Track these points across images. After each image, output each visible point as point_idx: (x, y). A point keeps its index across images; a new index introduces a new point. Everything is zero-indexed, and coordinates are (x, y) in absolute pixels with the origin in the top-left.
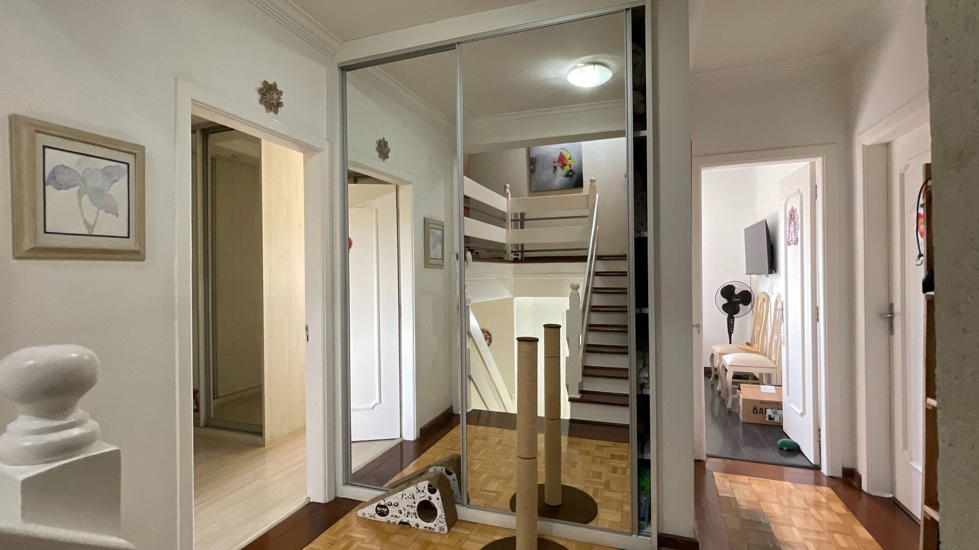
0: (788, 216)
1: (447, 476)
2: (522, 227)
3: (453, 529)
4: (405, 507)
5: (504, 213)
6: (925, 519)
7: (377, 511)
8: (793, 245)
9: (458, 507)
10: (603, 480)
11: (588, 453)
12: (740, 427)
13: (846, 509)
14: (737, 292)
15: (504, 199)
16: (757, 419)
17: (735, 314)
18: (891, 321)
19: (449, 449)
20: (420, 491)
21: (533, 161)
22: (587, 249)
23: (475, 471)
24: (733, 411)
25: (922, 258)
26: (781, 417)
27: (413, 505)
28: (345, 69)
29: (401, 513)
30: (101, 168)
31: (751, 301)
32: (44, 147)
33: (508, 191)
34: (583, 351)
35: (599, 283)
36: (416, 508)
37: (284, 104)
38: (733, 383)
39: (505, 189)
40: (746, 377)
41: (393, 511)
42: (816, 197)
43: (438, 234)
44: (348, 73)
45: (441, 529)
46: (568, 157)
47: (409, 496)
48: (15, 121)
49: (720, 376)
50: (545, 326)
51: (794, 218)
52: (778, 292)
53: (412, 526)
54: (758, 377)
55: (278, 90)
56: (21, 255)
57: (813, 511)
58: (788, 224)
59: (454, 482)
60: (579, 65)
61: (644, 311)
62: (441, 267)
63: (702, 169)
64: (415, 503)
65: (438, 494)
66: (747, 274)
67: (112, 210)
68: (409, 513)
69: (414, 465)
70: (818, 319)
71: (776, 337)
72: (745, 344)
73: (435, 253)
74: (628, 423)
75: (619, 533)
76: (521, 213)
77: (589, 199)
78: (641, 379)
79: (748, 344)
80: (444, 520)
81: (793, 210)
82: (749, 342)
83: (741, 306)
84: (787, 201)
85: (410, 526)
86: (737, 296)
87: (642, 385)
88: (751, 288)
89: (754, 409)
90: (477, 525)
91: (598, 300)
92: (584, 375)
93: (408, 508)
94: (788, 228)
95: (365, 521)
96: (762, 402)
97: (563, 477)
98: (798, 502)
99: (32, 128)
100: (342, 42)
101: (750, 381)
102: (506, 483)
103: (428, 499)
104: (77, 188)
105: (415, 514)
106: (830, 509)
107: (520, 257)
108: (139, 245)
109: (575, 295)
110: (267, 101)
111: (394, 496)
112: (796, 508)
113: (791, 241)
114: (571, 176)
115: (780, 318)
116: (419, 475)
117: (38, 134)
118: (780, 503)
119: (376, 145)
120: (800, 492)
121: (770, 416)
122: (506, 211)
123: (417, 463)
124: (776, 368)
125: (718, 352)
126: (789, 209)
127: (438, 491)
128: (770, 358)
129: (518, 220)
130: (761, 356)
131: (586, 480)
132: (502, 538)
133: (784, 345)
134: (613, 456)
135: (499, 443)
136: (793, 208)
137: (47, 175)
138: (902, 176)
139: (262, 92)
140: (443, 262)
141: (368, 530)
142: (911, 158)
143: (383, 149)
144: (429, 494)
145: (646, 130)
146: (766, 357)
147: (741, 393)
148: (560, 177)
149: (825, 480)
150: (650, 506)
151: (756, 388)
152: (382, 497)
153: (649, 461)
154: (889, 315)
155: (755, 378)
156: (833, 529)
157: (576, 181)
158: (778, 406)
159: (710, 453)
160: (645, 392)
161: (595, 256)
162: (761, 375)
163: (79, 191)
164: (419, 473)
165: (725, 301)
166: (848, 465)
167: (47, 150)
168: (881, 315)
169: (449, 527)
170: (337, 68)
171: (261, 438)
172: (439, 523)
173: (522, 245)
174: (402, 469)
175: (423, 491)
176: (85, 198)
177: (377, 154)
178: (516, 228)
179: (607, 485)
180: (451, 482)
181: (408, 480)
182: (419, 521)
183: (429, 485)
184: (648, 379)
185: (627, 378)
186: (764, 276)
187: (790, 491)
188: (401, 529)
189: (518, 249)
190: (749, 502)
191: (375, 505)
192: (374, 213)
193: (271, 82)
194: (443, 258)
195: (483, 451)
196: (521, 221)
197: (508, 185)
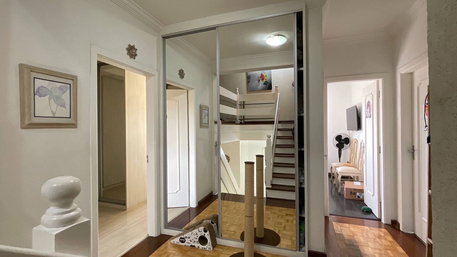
0: (366, 105)
1: (212, 224)
2: (244, 108)
3: (215, 249)
4: (193, 239)
5: (236, 101)
6: (428, 244)
7: (180, 240)
8: (369, 118)
9: (217, 239)
10: (283, 226)
11: (275, 213)
12: (345, 201)
13: (393, 239)
14: (343, 138)
15: (236, 95)
16: (352, 197)
17: (342, 148)
18: (413, 154)
19: (211, 211)
20: (199, 232)
21: (249, 77)
22: (274, 118)
23: (224, 222)
24: (341, 193)
25: (427, 127)
26: (363, 196)
27: (197, 238)
28: (165, 38)
29: (191, 241)
30: (58, 86)
31: (349, 142)
32: (34, 78)
33: (237, 91)
34: (273, 166)
35: (280, 134)
36: (198, 239)
37: (138, 55)
38: (341, 180)
39: (236, 90)
40: (347, 177)
41: (187, 240)
42: (379, 97)
43: (206, 112)
44: (166, 40)
45: (209, 249)
46: (265, 75)
47: (195, 233)
48: (21, 66)
49: (335, 177)
50: (257, 156)
51: (369, 106)
52: (362, 139)
53: (196, 247)
54: (353, 178)
55: (135, 48)
56: (25, 127)
57: (378, 240)
58: (366, 108)
59: (215, 227)
60: (272, 36)
61: (302, 149)
62: (207, 127)
63: (328, 83)
64: (197, 237)
65: (208, 233)
66: (347, 130)
67: (63, 106)
68: (195, 241)
69: (196, 219)
70: (380, 152)
71: (361, 159)
72: (346, 162)
73: (205, 121)
74: (295, 199)
75: (290, 250)
76: (243, 102)
77: (275, 95)
78: (300, 180)
79: (348, 162)
80: (211, 245)
81: (369, 102)
82: (349, 162)
83: (345, 144)
84: (366, 97)
85: (195, 247)
86: (343, 140)
87: (301, 183)
88: (349, 137)
89: (351, 193)
90: (226, 247)
91: (279, 142)
92: (273, 177)
93: (194, 239)
94: (366, 110)
95: (175, 245)
96: (355, 189)
97: (264, 224)
98: (371, 236)
99: (29, 70)
100: (164, 26)
101: (349, 179)
102: (238, 227)
103: (204, 235)
104: (48, 96)
105: (197, 242)
106: (386, 239)
107: (243, 122)
108: (75, 121)
109: (269, 140)
110: (130, 54)
111: (188, 233)
112: (370, 238)
113: (368, 116)
114: (266, 84)
115: (363, 151)
116: (199, 224)
117: (32, 73)
118: (363, 236)
119: (178, 72)
120: (372, 231)
121: (358, 196)
122: (236, 100)
123: (197, 218)
124: (361, 174)
125: (334, 166)
126: (367, 101)
127: (208, 231)
128: (358, 169)
129: (242, 105)
130: (354, 168)
131: (275, 226)
132: (237, 253)
133: (364, 163)
134: (287, 215)
135: (234, 209)
136: (369, 101)
137: (35, 90)
138: (418, 88)
139: (128, 49)
140: (209, 125)
141: (176, 249)
142: (422, 80)
143: (181, 74)
144: (204, 233)
145: (303, 67)
146: (356, 168)
147: (345, 185)
148: (261, 85)
149: (383, 226)
150: (305, 238)
151: (352, 183)
152: (183, 234)
153: (304, 217)
154: (412, 151)
155: (351, 178)
156: (387, 248)
157: (268, 86)
158: (362, 191)
159: (331, 213)
160: (302, 186)
161: (278, 121)
162: (354, 177)
163: (49, 97)
164: (199, 223)
165: (337, 142)
166: (394, 219)
167: (35, 79)
168: (409, 151)
169: (213, 247)
170: (161, 38)
171: (125, 206)
172: (209, 246)
173: (244, 116)
174: (190, 221)
175: (201, 231)
176: (52, 100)
177: (179, 76)
178: (241, 108)
179: (284, 228)
180: (214, 227)
181: (194, 226)
182: (199, 245)
183: (204, 229)
184: (304, 180)
185: (294, 179)
186: (355, 131)
187: (367, 231)
188: (191, 248)
189: (242, 118)
190: (348, 236)
191: (179, 238)
192: (177, 103)
193: (132, 45)
194: (208, 123)
195: (227, 212)
196: (243, 105)
197: (238, 88)
